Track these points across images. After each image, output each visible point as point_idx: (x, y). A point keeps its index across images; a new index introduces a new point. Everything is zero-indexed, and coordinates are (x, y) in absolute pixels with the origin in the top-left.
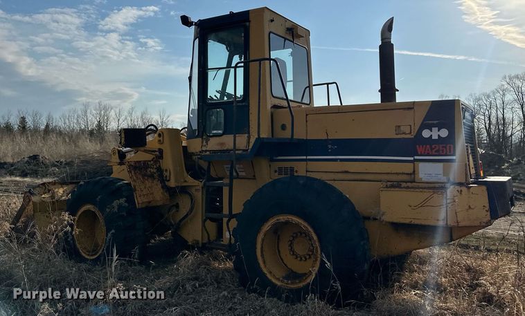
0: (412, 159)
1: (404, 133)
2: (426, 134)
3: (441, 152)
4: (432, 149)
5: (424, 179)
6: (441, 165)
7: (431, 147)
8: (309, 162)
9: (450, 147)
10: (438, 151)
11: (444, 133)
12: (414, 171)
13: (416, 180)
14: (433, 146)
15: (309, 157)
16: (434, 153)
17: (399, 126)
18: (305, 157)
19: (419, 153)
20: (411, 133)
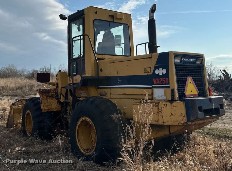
0: (151, 86)
1: (148, 72)
2: (157, 72)
3: (163, 82)
4: (159, 81)
5: (157, 98)
6: (163, 90)
7: (159, 79)
8: (111, 89)
9: (167, 79)
10: (162, 82)
11: (164, 71)
12: (152, 93)
13: (154, 99)
14: (160, 80)
15: (111, 86)
16: (160, 83)
17: (146, 68)
18: (109, 86)
19: (154, 83)
20: (150, 72)
